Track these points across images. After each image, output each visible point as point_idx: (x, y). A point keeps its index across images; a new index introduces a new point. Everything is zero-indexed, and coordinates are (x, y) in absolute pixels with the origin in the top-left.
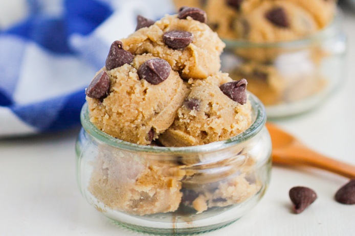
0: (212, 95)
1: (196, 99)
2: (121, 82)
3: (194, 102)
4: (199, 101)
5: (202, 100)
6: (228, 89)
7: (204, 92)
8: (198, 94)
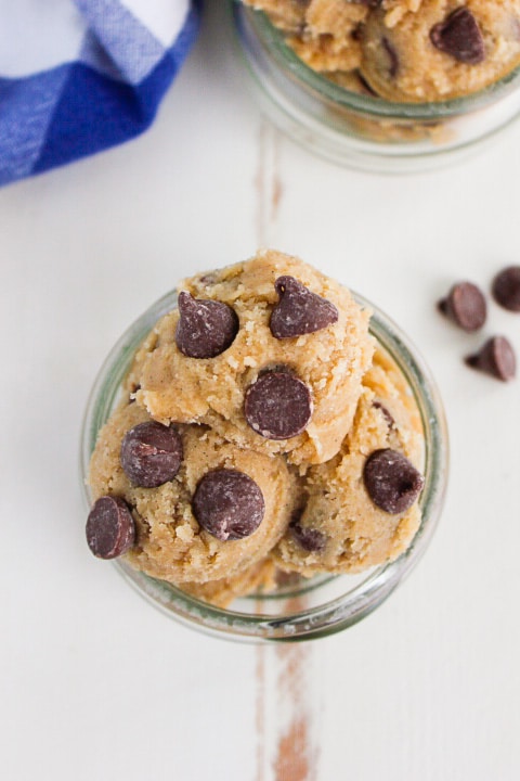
0: (350, 524)
1: (317, 534)
2: (161, 543)
3: (313, 540)
4: (324, 538)
5: (329, 538)
6: (385, 500)
7: (334, 517)
8: (322, 525)
